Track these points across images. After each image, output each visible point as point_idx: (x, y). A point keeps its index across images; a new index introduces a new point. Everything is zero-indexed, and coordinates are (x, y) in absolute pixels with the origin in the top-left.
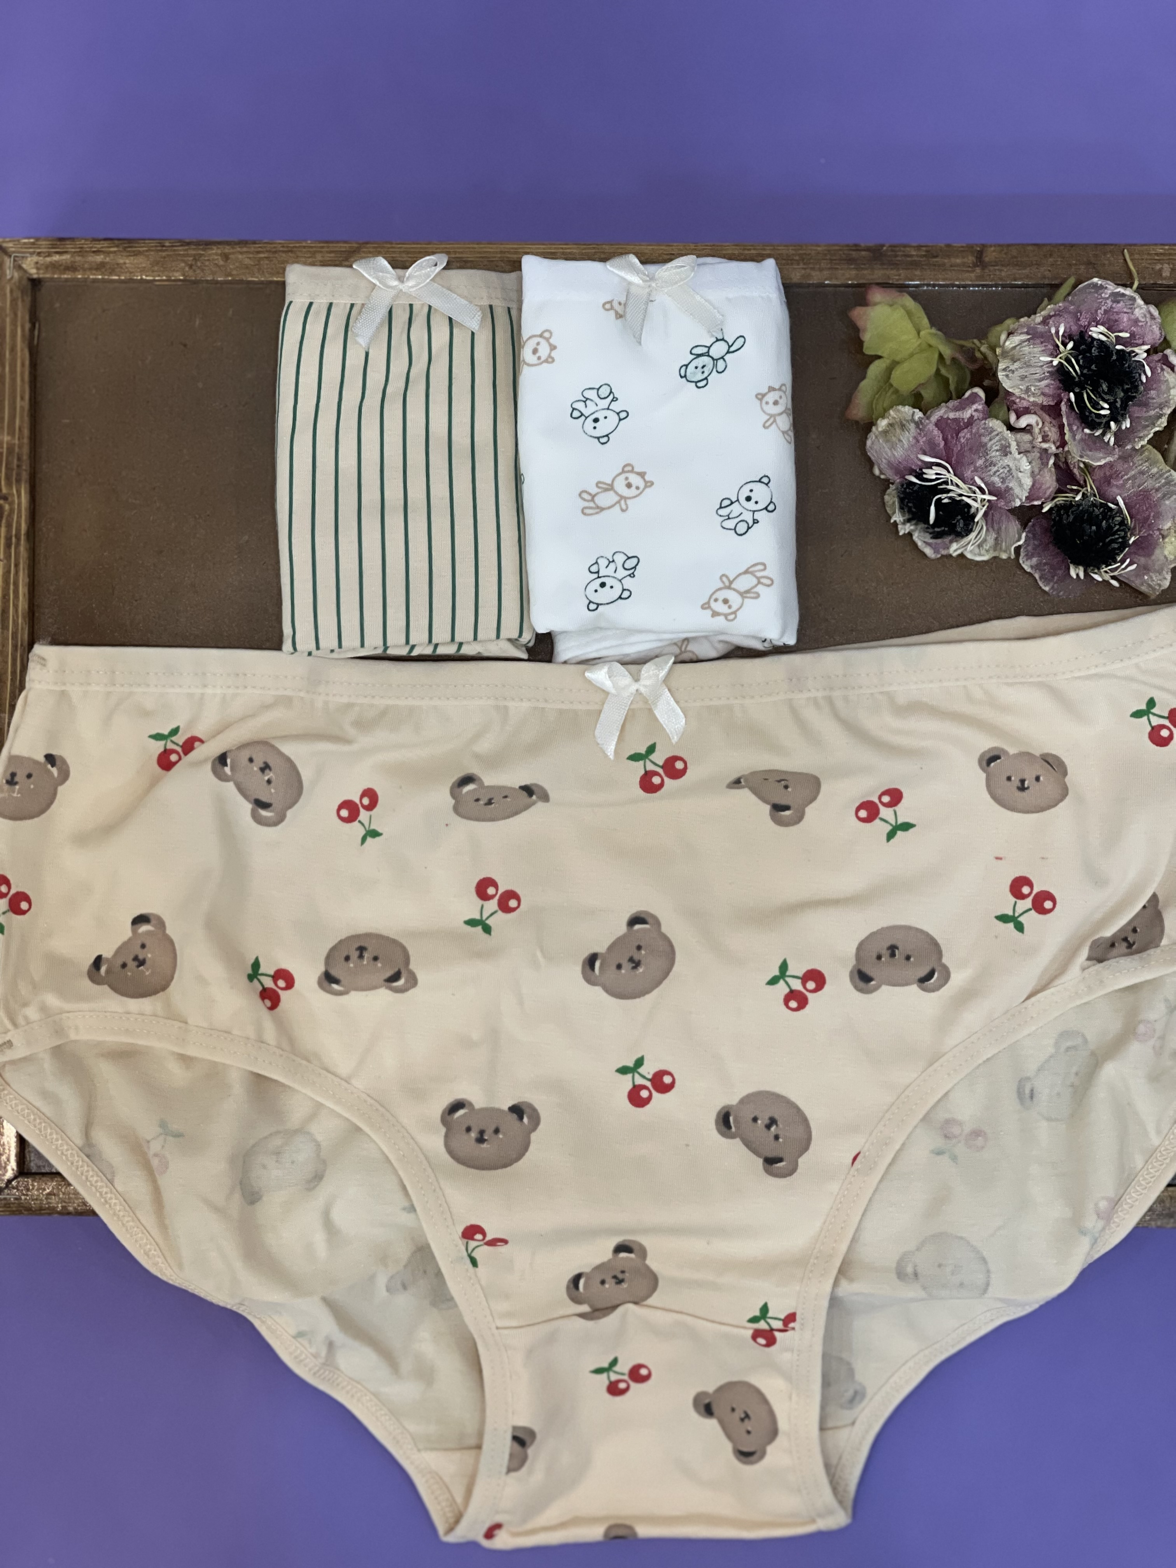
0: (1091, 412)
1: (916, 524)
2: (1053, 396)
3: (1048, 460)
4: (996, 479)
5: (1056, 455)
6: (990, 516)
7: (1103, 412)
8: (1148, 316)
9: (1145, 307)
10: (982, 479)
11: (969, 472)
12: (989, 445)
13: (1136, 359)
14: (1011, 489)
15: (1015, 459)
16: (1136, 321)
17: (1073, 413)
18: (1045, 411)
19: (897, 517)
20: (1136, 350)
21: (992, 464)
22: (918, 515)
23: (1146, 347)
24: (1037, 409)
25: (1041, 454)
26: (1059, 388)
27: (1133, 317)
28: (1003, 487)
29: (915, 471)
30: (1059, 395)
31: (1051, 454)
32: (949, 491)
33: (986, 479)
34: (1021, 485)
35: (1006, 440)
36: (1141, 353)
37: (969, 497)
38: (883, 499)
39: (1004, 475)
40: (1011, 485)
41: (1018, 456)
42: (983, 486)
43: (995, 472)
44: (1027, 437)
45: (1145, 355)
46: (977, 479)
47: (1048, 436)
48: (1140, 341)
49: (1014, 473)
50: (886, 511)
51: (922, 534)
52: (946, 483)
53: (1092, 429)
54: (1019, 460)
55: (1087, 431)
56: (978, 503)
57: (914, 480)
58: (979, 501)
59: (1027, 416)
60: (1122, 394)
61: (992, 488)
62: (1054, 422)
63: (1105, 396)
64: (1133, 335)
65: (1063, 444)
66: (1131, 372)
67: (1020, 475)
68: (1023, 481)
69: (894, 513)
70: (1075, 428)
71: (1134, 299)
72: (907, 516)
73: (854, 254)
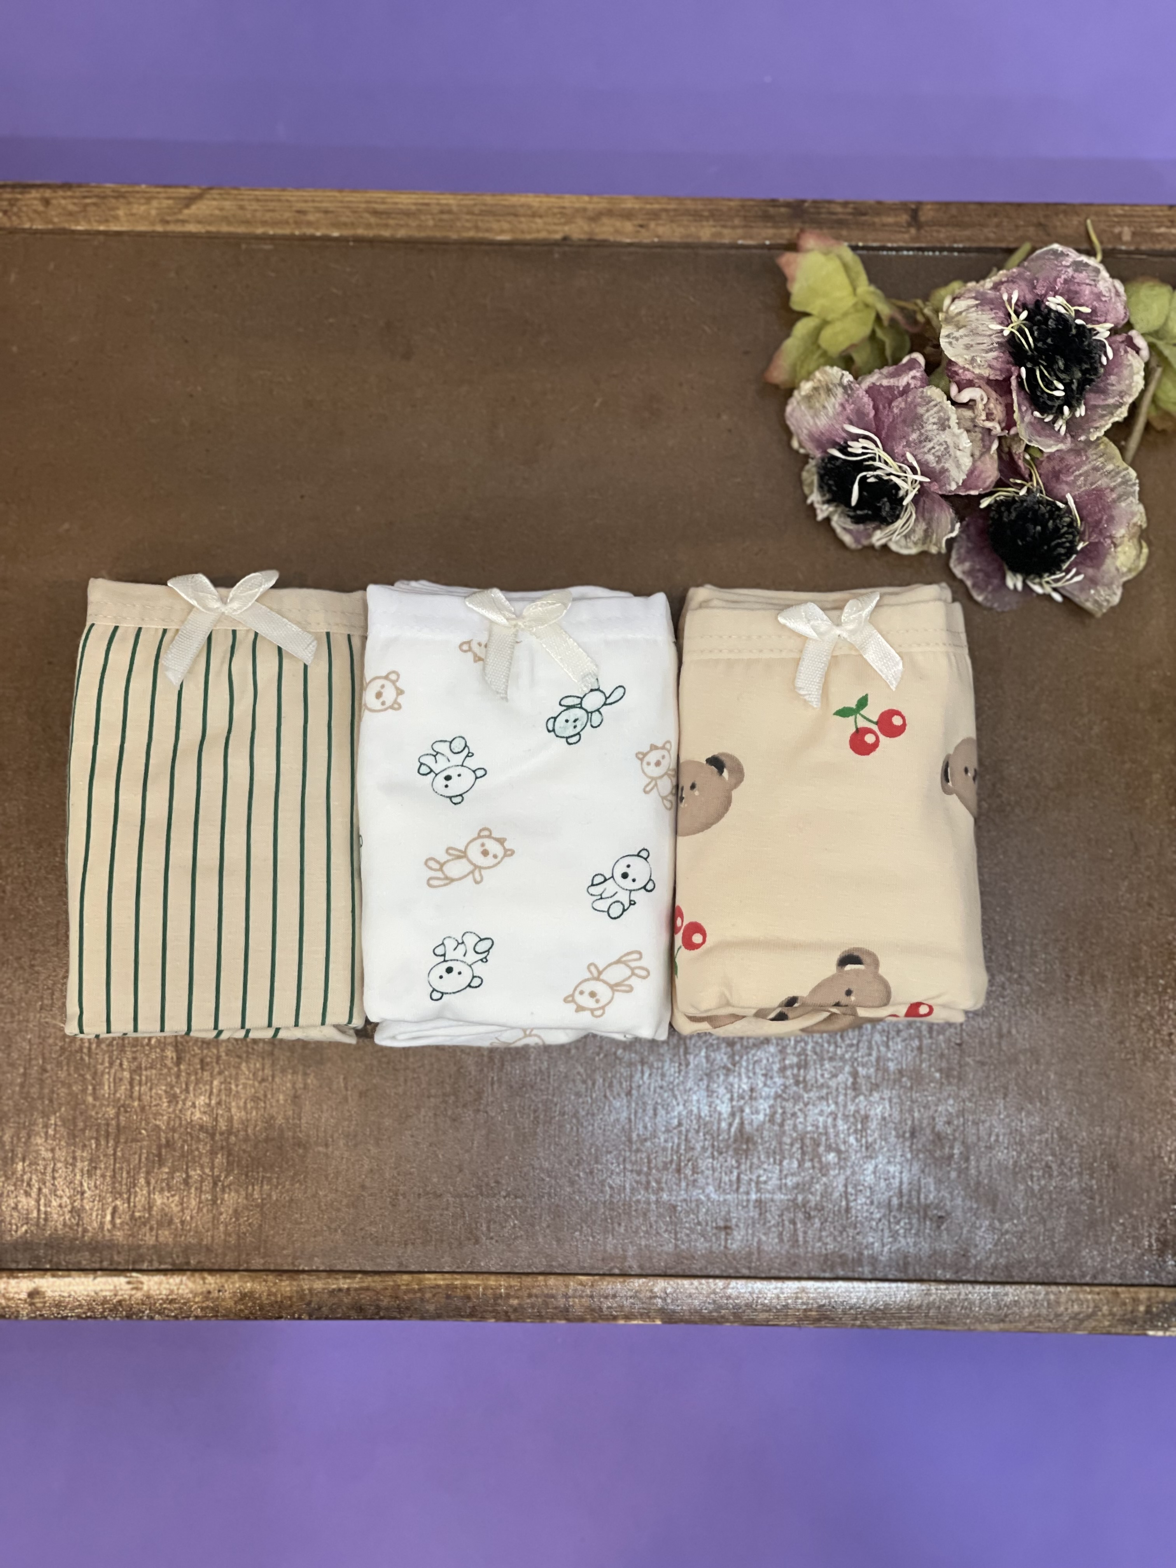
0: (1043, 392)
1: (836, 506)
2: (1001, 370)
3: (992, 443)
4: (930, 458)
5: (1000, 438)
6: (921, 502)
7: (1057, 393)
8: (1113, 291)
9: (1110, 280)
10: (914, 457)
11: (901, 448)
12: (925, 417)
13: (1097, 337)
14: (947, 470)
15: (954, 435)
16: (1099, 296)
17: (1023, 393)
18: (991, 386)
19: (815, 497)
20: (1098, 328)
21: (928, 439)
22: (839, 496)
23: (1109, 326)
24: (982, 383)
25: (983, 435)
26: (1008, 362)
27: (1096, 290)
28: (938, 467)
29: (838, 443)
30: (1009, 369)
31: (995, 436)
32: (876, 468)
33: (920, 457)
34: (958, 466)
35: (945, 412)
36: (1102, 332)
37: (899, 476)
38: (799, 476)
39: (939, 453)
40: (947, 465)
41: (957, 432)
42: (915, 464)
43: (930, 449)
44: (968, 414)
45: (1108, 334)
46: (909, 456)
47: (992, 414)
48: (1103, 319)
49: (952, 451)
51: (843, 519)
52: (873, 459)
53: (1042, 414)
54: (958, 437)
55: (1037, 414)
56: (908, 486)
57: (837, 454)
58: (909, 481)
59: (970, 390)
60: (1080, 375)
61: (925, 468)
62: (1000, 400)
63: (1060, 375)
64: (1095, 311)
65: (1009, 423)
66: (1091, 352)
67: (958, 453)
68: (961, 461)
69: (812, 492)
70: (1024, 408)
71: (1097, 271)
72: (826, 497)
73: (772, 210)
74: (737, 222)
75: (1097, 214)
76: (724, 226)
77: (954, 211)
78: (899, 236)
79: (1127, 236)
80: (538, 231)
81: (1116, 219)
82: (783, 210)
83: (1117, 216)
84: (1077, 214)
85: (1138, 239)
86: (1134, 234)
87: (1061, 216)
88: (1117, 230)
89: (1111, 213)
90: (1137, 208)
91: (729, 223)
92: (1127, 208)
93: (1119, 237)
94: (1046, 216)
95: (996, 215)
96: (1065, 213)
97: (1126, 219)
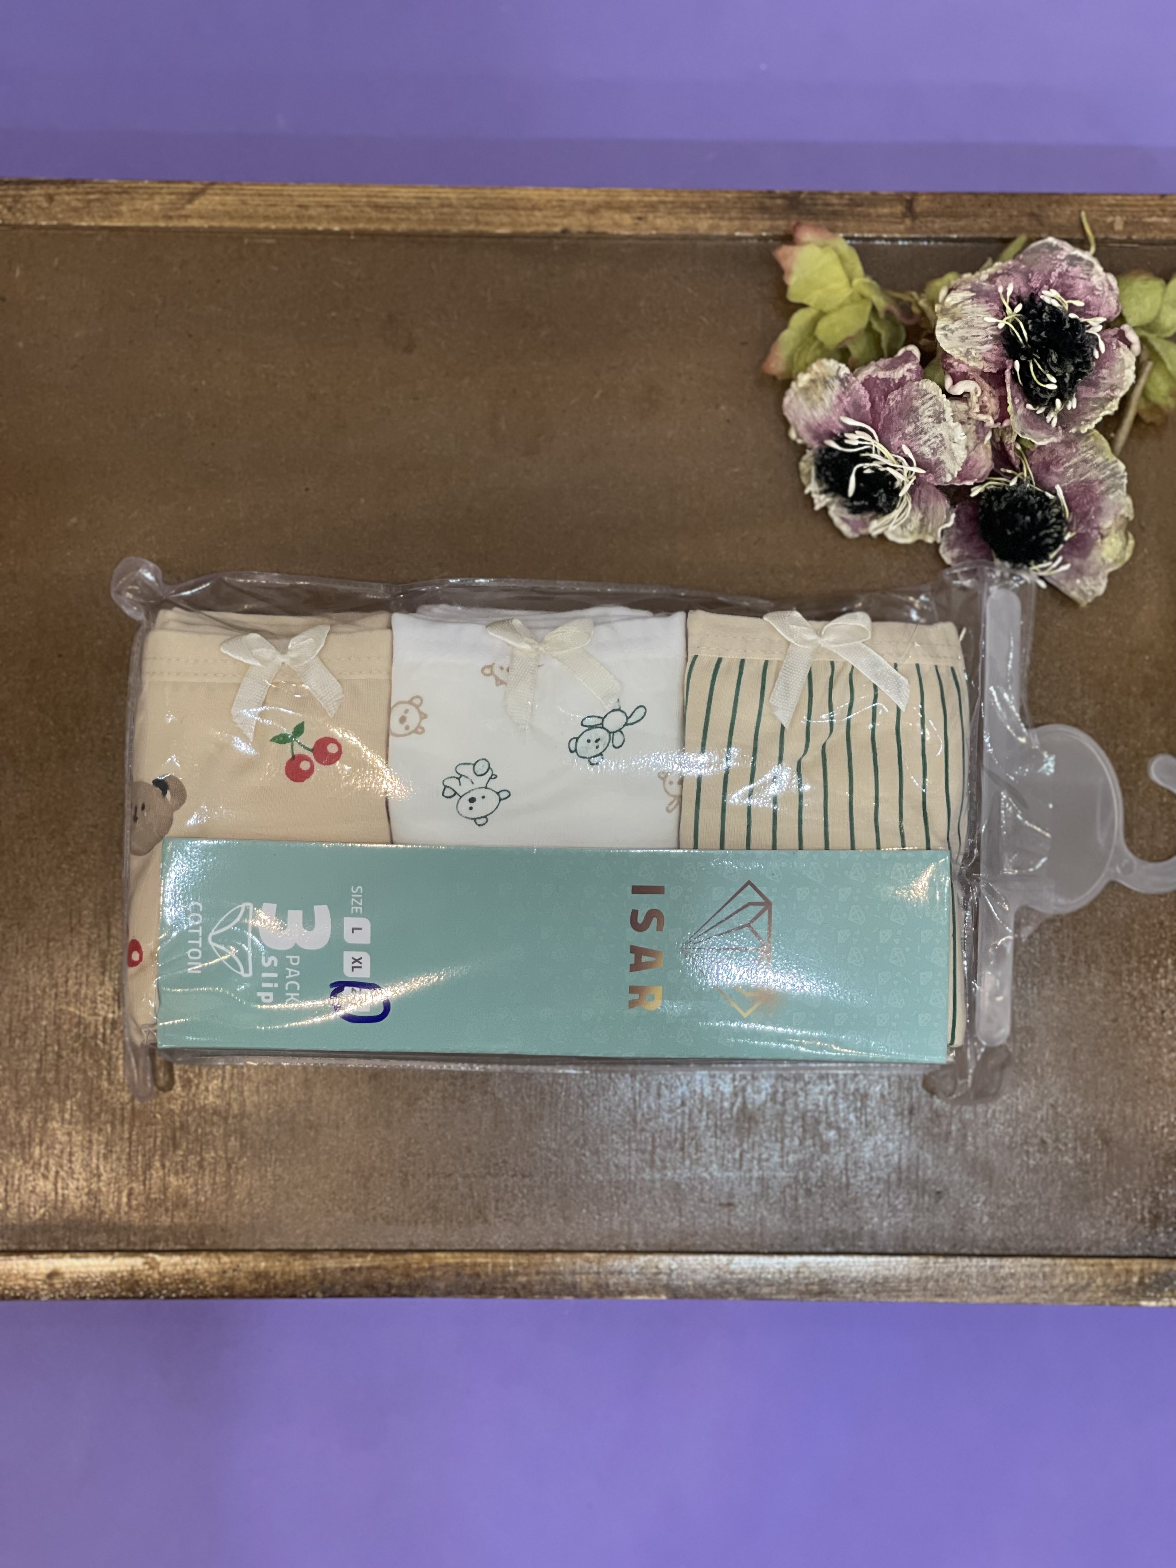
0: (1036, 385)
1: (834, 496)
2: (995, 363)
3: (985, 434)
4: (926, 450)
5: (994, 429)
6: (917, 493)
7: (1050, 386)
8: (1106, 285)
9: (1103, 274)
10: (911, 449)
11: (897, 440)
12: (920, 410)
13: (1090, 331)
14: (942, 462)
15: (949, 427)
16: (1092, 290)
17: (1017, 385)
18: (985, 379)
19: (813, 488)
20: (1090, 321)
21: (923, 432)
22: (836, 487)
23: (1102, 319)
24: (976, 375)
25: (977, 427)
26: (1002, 355)
27: (1089, 284)
28: (933, 459)
29: (835, 435)
30: (1003, 363)
31: (989, 428)
32: (873, 460)
33: (915, 449)
34: (954, 458)
35: (940, 405)
36: (1095, 326)
37: (895, 468)
38: (797, 466)
39: (935, 446)
40: (942, 458)
41: (952, 424)
42: (911, 456)
43: (925, 442)
44: (962, 406)
45: (1100, 328)
46: (905, 449)
47: (986, 407)
48: (1095, 313)
49: (947, 442)
50: (800, 480)
51: (840, 509)
52: (870, 451)
53: (1036, 404)
54: (953, 430)
55: (1030, 406)
56: (904, 478)
57: (833, 444)
58: (905, 473)
59: (965, 382)
60: (1072, 368)
61: (920, 460)
62: (994, 392)
63: (1053, 368)
64: (1088, 305)
65: (1003, 416)
66: (1083, 345)
67: (954, 446)
68: (956, 454)
69: (809, 482)
70: (1017, 401)
71: (1091, 265)
72: (825, 486)
73: (768, 202)
74: (734, 214)
75: (1090, 204)
76: (722, 218)
77: (948, 201)
78: (894, 227)
79: (1119, 226)
80: (538, 224)
81: (1108, 209)
82: (779, 202)
83: (1109, 205)
84: (1070, 204)
85: (1130, 228)
86: (1126, 224)
87: (1054, 206)
88: (1110, 219)
89: (1104, 203)
90: (1129, 198)
91: (726, 216)
92: (1119, 198)
93: (1111, 226)
94: (1039, 207)
95: (990, 205)
96: (1058, 203)
97: (1118, 209)
